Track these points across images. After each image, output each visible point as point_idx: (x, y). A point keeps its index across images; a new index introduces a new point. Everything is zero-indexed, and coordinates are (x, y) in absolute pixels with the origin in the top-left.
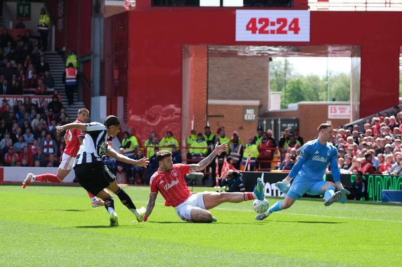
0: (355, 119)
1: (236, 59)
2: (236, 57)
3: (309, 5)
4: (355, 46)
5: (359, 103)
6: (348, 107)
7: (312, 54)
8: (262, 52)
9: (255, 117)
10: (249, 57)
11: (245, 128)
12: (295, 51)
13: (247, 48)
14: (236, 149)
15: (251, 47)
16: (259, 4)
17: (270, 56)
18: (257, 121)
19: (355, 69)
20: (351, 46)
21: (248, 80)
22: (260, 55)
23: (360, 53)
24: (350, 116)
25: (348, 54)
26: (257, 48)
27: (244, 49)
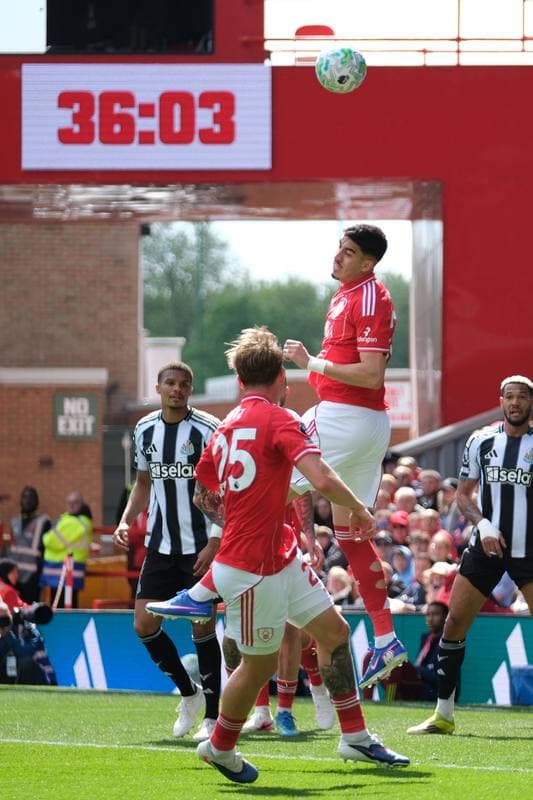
0: (425, 428)
1: (28, 229)
2: (27, 223)
3: (268, 46)
4: (425, 184)
5: (438, 374)
6: (406, 386)
7: (283, 211)
8: (113, 205)
9: (94, 425)
10: (71, 222)
11: (59, 461)
12: (226, 201)
13: (61, 192)
14: (28, 535)
15: (75, 188)
16: (100, 44)
17: (144, 220)
18: (99, 438)
19: (424, 261)
20: (410, 185)
21: (68, 299)
22: (104, 215)
23: (439, 206)
24: (409, 418)
25: (402, 208)
26: (97, 192)
27: (51, 197)
